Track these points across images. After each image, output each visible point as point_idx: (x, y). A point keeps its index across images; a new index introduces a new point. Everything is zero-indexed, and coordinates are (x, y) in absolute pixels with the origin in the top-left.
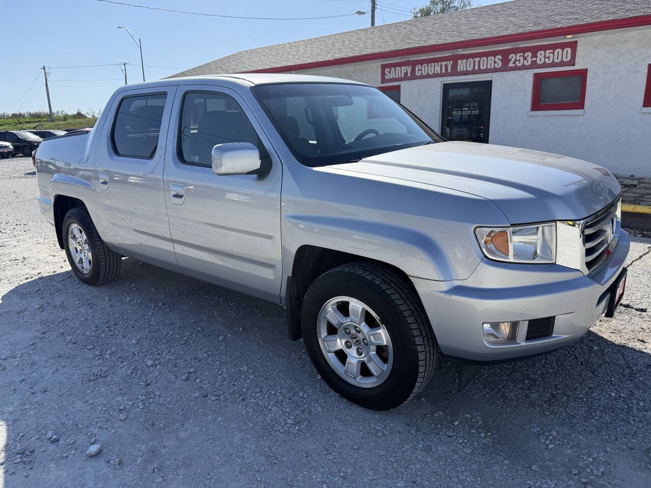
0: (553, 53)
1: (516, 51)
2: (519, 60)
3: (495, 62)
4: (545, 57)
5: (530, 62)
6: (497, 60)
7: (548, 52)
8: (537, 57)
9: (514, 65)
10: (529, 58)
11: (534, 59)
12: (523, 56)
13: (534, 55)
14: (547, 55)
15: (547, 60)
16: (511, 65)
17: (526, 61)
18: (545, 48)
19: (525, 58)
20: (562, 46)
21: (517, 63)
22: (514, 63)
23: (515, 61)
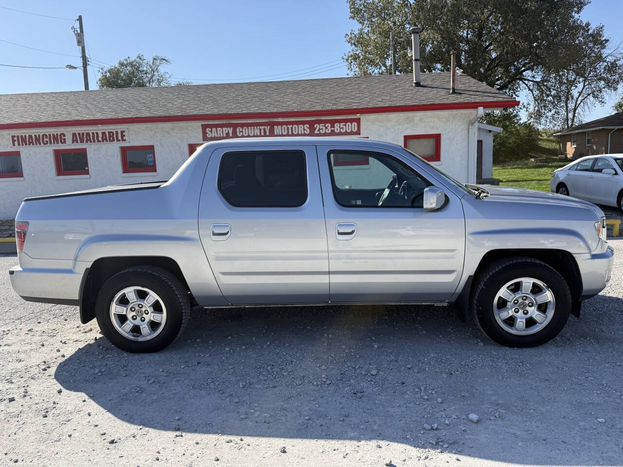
0: (345, 125)
1: (319, 122)
2: (322, 129)
3: (304, 129)
4: (340, 128)
5: (330, 131)
6: (306, 128)
7: (341, 124)
8: (334, 127)
9: (319, 132)
10: (329, 128)
11: (333, 129)
12: (325, 126)
13: (333, 126)
14: (341, 127)
15: (341, 130)
16: (316, 132)
17: (327, 130)
18: (340, 121)
19: (326, 128)
20: (351, 121)
21: (321, 131)
22: (319, 130)
23: (319, 129)
